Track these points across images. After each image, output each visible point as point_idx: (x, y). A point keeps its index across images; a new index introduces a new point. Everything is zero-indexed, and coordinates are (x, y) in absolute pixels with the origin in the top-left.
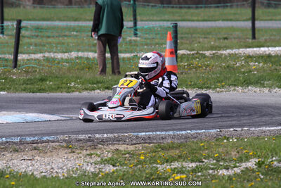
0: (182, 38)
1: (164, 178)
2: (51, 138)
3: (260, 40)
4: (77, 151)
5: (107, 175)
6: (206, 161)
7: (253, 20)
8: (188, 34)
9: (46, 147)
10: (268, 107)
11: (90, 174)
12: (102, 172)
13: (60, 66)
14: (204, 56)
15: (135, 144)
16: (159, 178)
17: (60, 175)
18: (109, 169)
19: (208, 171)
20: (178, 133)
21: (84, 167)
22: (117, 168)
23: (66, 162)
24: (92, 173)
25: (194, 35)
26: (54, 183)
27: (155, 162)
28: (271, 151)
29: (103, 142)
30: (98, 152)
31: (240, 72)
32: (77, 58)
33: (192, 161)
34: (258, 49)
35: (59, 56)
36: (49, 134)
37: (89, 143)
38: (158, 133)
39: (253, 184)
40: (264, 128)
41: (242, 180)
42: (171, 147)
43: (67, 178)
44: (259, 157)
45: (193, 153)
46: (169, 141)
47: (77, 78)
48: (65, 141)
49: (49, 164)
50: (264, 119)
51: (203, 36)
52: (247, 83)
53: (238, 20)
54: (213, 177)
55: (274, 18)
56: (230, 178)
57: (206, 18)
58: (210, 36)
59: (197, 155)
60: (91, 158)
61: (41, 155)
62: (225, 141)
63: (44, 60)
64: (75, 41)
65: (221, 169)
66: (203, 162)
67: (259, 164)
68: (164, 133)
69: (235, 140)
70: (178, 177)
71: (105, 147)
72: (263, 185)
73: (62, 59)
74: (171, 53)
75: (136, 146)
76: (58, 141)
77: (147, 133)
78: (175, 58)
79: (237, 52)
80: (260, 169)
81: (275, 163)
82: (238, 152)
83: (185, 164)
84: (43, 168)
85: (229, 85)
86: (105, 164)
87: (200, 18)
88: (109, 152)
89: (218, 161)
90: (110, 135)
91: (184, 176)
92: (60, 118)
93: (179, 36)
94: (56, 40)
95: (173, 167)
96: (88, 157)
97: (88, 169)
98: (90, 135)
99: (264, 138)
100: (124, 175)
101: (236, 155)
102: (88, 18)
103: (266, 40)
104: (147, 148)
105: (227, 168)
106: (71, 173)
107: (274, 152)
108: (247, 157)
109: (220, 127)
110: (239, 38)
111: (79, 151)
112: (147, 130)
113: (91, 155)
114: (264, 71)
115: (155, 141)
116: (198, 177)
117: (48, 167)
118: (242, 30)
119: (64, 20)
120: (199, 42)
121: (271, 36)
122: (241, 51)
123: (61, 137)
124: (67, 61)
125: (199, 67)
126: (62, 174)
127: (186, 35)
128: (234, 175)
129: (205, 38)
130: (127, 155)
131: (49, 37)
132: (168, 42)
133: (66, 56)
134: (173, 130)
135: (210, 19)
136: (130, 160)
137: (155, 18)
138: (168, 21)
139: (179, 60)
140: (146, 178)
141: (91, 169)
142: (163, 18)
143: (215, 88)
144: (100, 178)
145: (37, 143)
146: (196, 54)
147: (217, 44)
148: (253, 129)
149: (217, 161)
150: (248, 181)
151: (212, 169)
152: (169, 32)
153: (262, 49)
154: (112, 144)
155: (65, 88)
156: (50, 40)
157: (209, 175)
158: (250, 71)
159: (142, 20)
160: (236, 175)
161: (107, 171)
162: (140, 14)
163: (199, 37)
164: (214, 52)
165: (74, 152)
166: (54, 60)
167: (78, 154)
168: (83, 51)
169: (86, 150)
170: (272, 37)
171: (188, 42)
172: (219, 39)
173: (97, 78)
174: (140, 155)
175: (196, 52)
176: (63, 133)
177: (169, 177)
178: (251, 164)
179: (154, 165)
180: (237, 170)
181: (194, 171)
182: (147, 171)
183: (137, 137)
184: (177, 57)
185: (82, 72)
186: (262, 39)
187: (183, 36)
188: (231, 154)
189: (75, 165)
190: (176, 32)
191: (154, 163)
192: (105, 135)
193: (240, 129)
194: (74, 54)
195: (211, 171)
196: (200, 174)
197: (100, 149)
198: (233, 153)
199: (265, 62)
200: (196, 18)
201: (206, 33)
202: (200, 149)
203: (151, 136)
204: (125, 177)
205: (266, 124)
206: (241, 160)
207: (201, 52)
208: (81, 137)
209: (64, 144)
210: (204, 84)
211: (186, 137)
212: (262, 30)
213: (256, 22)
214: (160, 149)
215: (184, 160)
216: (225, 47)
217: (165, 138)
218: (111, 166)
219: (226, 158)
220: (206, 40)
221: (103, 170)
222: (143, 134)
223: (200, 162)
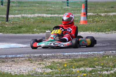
2: (21, 56)
6: (97, 67)
8: (94, 5)
9: (18, 60)
13: (29, 20)
14: (101, 16)
15: (62, 59)
20: (84, 53)
21: (36, 70)
22: (53, 70)
23: (28, 67)
24: (40, 73)
25: (97, 6)
30: (44, 63)
32: (38, 17)
33: (90, 67)
36: (20, 54)
37: (40, 58)
38: (74, 53)
42: (80, 60)
43: (27, 75)
45: (91, 63)
46: (80, 57)
48: (28, 57)
49: (19, 68)
51: (101, 6)
56: (108, 75)
58: (105, 6)
60: (40, 65)
61: (16, 64)
62: (107, 57)
63: (21, 18)
64: (38, 8)
65: (104, 71)
66: (95, 68)
68: (77, 53)
69: (112, 57)
71: (48, 60)
73: (30, 17)
74: (84, 14)
75: (63, 59)
76: (24, 57)
77: (69, 54)
78: (86, 17)
82: (113, 63)
83: (86, 69)
84: (16, 70)
85: (112, 30)
86: (47, 68)
88: (49, 62)
90: (50, 54)
91: (85, 74)
92: (27, 46)
95: (80, 70)
97: (38, 71)
98: (40, 54)
104: (68, 61)
105: (107, 71)
106: (30, 73)
109: (105, 51)
112: (69, 52)
115: (72, 57)
117: (19, 70)
120: (99, 9)
123: (26, 55)
124: (33, 18)
125: (98, 21)
126: (25, 73)
128: (111, 74)
129: (102, 7)
130: (58, 64)
133: (32, 16)
134: (82, 52)
136: (59, 67)
139: (88, 18)
141: (40, 71)
145: (14, 58)
147: (108, 10)
149: (102, 67)
152: (83, 4)
154: (51, 59)
157: (98, 74)
161: (48, 72)
163: (99, 7)
164: (106, 14)
165: (32, 63)
166: (26, 18)
167: (34, 63)
169: (38, 61)
171: (94, 9)
172: (109, 7)
174: (64, 64)
175: (96, 14)
176: (27, 53)
180: (112, 72)
181: (91, 72)
182: (67, 72)
183: (64, 55)
184: (87, 16)
187: (91, 6)
188: (109, 64)
189: (32, 69)
191: (71, 68)
192: (48, 54)
193: (115, 52)
194: (36, 15)
195: (99, 72)
197: (45, 61)
198: (111, 64)
201: (103, 5)
202: (94, 61)
203: (71, 55)
206: (114, 67)
207: (99, 14)
208: (36, 55)
209: (27, 59)
211: (88, 55)
214: (74, 61)
215: (86, 67)
216: (112, 11)
217: (78, 56)
218: (50, 69)
219: (107, 65)
220: (102, 8)
221: (46, 71)
222: (67, 54)
223: (94, 67)
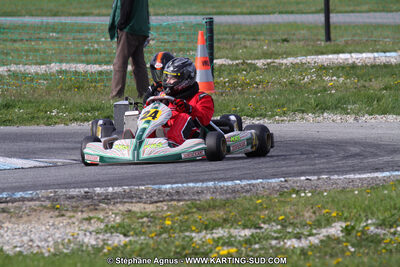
0: (219, 40)
1: (203, 253)
2: (28, 194)
3: (338, 42)
4: (69, 214)
5: (116, 249)
6: (265, 226)
7: (327, 12)
8: (227, 34)
9: (20, 208)
10: (356, 143)
11: (90, 248)
12: (107, 244)
13: (34, 84)
14: (254, 68)
15: (156, 202)
16: (196, 254)
17: (44, 251)
18: (119, 240)
19: (269, 241)
20: (222, 184)
21: (80, 238)
22: (131, 238)
23: (52, 231)
24: (93, 246)
25: (236, 37)
26: (36, 263)
27: (188, 229)
28: (365, 211)
29: (107, 199)
30: (101, 216)
31: (310, 92)
32: (61, 72)
33: (245, 227)
34: (335, 56)
35: (33, 69)
36: (23, 189)
37: (86, 202)
38: (191, 185)
39: (340, 260)
40: (352, 176)
41: (323, 254)
42: (212, 206)
43: (55, 255)
44: (346, 220)
45: (245, 215)
46: (209, 197)
47: (61, 102)
48: (48, 198)
49: (26, 234)
50: (350, 162)
51: (252, 37)
52: (321, 107)
53: (303, 13)
54: (279, 251)
55: (358, 9)
56: (303, 252)
57: (254, 10)
58: (262, 38)
59: (251, 217)
60: (90, 223)
61: (13, 220)
62: (294, 196)
63: (9, 76)
64: (56, 46)
65: (290, 239)
66: (262, 228)
67: (347, 231)
68: (199, 185)
69: (309, 195)
70: (224, 251)
71: (111, 207)
72: (356, 261)
73: (37, 74)
74: (205, 63)
75: (159, 204)
76: (38, 199)
77: (174, 186)
78: (210, 71)
79: (304, 61)
80: (348, 238)
81: (372, 228)
82: (314, 213)
83: (234, 232)
84: (16, 240)
85: (294, 111)
86: (112, 233)
87: (245, 10)
88: (116, 214)
89: (284, 226)
90: (118, 189)
91: (233, 250)
92: (37, 164)
93: (215, 37)
94: (25, 46)
95: (216, 236)
96: (85, 223)
97: (86, 240)
98: (86, 190)
99: (353, 191)
100: (142, 249)
101: (310, 217)
102: (73, 11)
103: (347, 43)
104: (174, 207)
105: (298, 237)
106: (61, 247)
107: (369, 211)
108: (328, 220)
109: (285, 175)
110: (305, 39)
111: (72, 214)
112: (174, 180)
113: (89, 219)
114: (347, 89)
115: (187, 198)
116: (255, 251)
117: (25, 239)
118: (310, 27)
119: (37, 16)
120: (246, 47)
121: (354, 36)
122: (310, 59)
123: (42, 193)
124: (45, 77)
125: (248, 84)
126: (47, 249)
127: (225, 36)
128: (310, 247)
129: (253, 40)
130: (145, 219)
131: (15, 41)
132: (199, 47)
133: (42, 69)
134: (214, 180)
135: (261, 11)
136: (148, 226)
137: (176, 11)
138: (196, 14)
139: (216, 73)
140: (176, 253)
141: (90, 240)
142: (189, 11)
143: (272, 116)
144: (105, 255)
145: (7, 202)
146: (242, 64)
147: (272, 49)
148: (336, 177)
149: (282, 226)
150: (332, 256)
151: (276, 238)
152: (200, 32)
153: (342, 56)
154: (120, 202)
155: (43, 118)
156: (17, 45)
157: (272, 247)
158: (326, 90)
159: (157, 15)
160: (312, 247)
161: (116, 243)
162: (154, 5)
163: (244, 39)
164: (269, 61)
165: (63, 215)
166: (24, 75)
167: (70, 217)
168: (68, 62)
169: (82, 212)
170: (356, 38)
171: (228, 47)
172: (276, 41)
173: (91, 103)
174: (164, 219)
175: (240, 62)
176: (46, 186)
177: (211, 251)
178: (336, 230)
179: (187, 234)
180: (314, 240)
181: (248, 241)
182: (177, 243)
183: (159, 192)
184: (213, 69)
185: (68, 94)
186: (341, 41)
187: (220, 37)
188: (303, 215)
189: (67, 234)
190: (211, 31)
191: (186, 230)
192: (110, 189)
193: (316, 178)
194: (55, 67)
195: (274, 242)
196: (257, 246)
197: (103, 210)
198: (307, 215)
199: (348, 76)
200: (239, 10)
201: (256, 33)
202: (256, 209)
203: (180, 190)
204: (144, 253)
205: (354, 170)
206: (318, 224)
207: (249, 61)
208: (74, 192)
209: (48, 204)
210: (256, 110)
211: (234, 191)
212: (340, 27)
213: (331, 15)
214: (194, 210)
215: (232, 226)
216: (285, 53)
217: (202, 192)
218: (121, 236)
219: (296, 221)
220: (254, 42)
221: (110, 242)
222: (168, 186)
223: (256, 228)
